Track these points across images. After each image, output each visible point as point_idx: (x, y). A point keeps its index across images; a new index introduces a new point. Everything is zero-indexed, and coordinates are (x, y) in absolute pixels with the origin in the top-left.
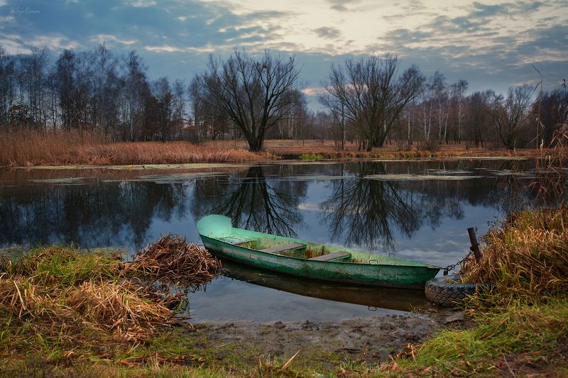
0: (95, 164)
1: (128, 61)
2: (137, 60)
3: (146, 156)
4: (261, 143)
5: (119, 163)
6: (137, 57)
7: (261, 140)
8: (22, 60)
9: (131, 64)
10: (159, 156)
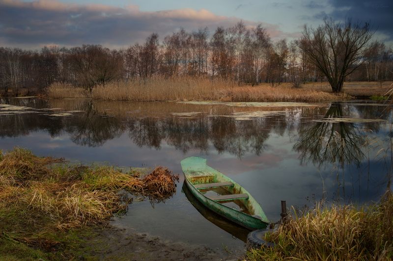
0: (223, 101)
1: (256, 32)
2: (262, 31)
3: (255, 96)
4: (340, 87)
5: (237, 100)
6: (262, 29)
7: (340, 84)
8: (195, 36)
9: (258, 33)
10: (263, 96)
